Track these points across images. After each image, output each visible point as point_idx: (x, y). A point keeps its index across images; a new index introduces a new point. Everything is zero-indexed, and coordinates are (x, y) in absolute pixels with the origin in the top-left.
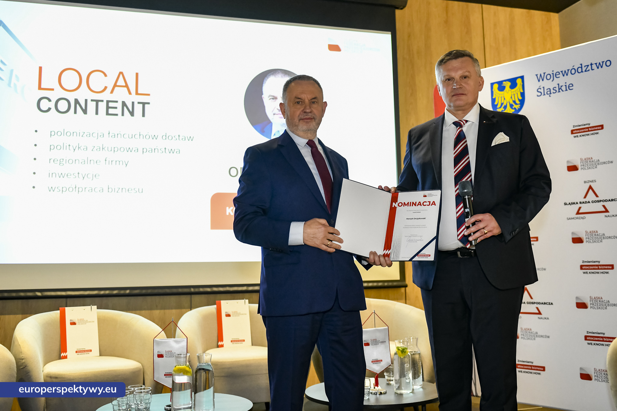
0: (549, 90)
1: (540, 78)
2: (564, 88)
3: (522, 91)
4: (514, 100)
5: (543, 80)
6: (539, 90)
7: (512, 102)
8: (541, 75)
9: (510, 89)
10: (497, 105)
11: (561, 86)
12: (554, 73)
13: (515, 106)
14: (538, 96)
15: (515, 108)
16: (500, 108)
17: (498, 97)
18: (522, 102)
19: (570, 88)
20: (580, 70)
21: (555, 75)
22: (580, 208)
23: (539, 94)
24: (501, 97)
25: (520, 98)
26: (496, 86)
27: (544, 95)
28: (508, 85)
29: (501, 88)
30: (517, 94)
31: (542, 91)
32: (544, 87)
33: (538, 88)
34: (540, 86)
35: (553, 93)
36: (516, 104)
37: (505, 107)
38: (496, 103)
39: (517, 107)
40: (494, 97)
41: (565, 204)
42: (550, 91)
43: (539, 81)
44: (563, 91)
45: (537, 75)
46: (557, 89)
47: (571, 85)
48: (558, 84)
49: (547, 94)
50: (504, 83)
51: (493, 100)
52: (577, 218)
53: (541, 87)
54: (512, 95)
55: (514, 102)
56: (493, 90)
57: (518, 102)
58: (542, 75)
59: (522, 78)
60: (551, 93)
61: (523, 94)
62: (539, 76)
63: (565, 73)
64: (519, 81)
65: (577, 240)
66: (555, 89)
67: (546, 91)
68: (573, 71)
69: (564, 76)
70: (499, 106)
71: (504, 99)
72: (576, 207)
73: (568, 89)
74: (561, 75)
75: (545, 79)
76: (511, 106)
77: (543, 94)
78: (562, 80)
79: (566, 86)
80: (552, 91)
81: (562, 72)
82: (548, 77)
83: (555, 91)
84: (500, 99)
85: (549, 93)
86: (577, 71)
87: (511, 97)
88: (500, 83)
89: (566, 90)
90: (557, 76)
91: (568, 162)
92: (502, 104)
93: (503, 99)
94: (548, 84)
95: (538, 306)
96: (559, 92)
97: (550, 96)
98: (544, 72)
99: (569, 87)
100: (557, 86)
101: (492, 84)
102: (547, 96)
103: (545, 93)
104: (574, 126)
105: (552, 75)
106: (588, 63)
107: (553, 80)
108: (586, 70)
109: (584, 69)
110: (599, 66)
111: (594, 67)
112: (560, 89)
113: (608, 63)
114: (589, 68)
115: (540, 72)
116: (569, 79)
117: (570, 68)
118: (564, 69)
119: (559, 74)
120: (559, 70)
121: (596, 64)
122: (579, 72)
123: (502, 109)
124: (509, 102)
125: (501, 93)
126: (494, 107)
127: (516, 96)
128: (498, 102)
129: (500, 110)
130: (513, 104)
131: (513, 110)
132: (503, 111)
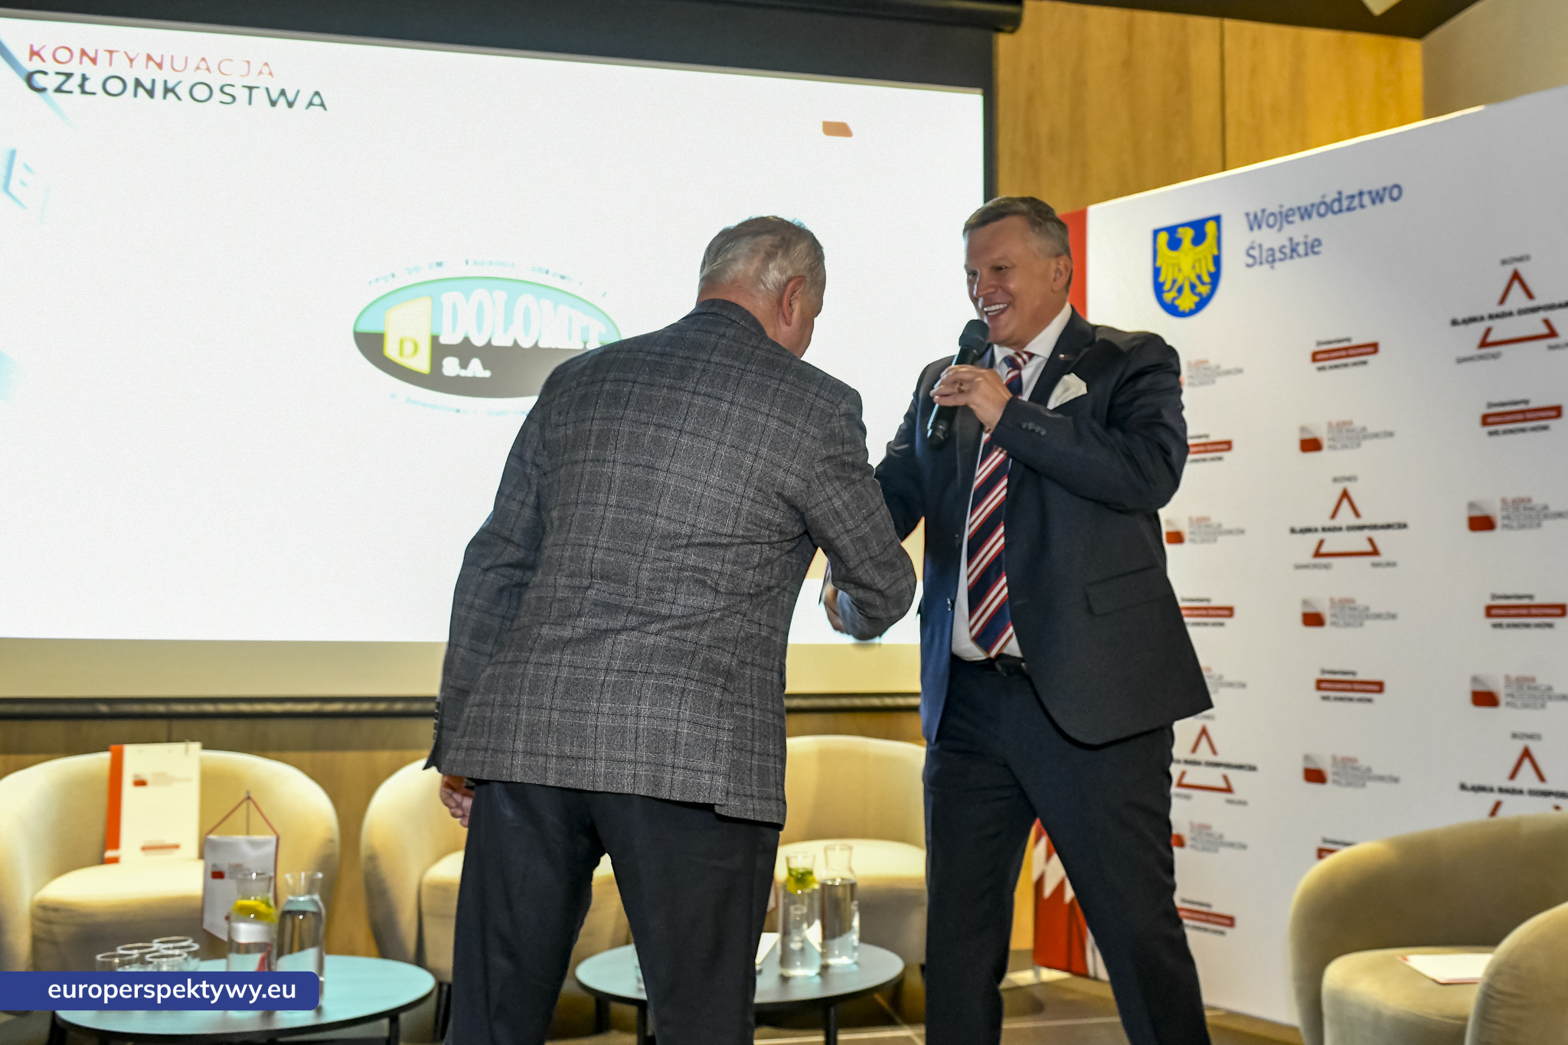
0: (1270, 252)
1: (1255, 222)
2: (1301, 249)
3: (1215, 252)
4: (1198, 271)
5: (1260, 227)
6: (1252, 252)
7: (1194, 278)
8: (1256, 216)
9: (1191, 246)
10: (1163, 284)
11: (1298, 244)
12: (1284, 210)
13: (1200, 289)
14: (1249, 266)
15: (1199, 295)
16: (1170, 290)
17: (1168, 266)
18: (1215, 277)
19: (1316, 250)
20: (1336, 206)
21: (1284, 217)
22: (1321, 543)
23: (1250, 261)
24: (1173, 266)
25: (1212, 269)
26: (1163, 237)
27: (1261, 263)
28: (1187, 234)
29: (1174, 244)
30: (1206, 258)
31: (1255, 253)
32: (1260, 246)
33: (1247, 245)
34: (1253, 242)
35: (1281, 260)
36: (1203, 283)
37: (1180, 290)
38: (1161, 279)
39: (1204, 290)
40: (1158, 264)
41: (1293, 531)
42: (1273, 255)
43: (1251, 228)
44: (1299, 255)
45: (1247, 215)
46: (1287, 251)
47: (1316, 243)
48: (1291, 240)
49: (1268, 262)
50: (1180, 230)
51: (1157, 272)
52: (1315, 566)
53: (1256, 245)
54: (1195, 261)
55: (1199, 277)
56: (1158, 246)
57: (1206, 279)
58: (1259, 215)
59: (1217, 219)
60: (1274, 261)
61: (1217, 260)
62: (1252, 217)
63: (1306, 213)
64: (1210, 227)
65: (1313, 619)
66: (1284, 250)
67: (1265, 254)
68: (1323, 209)
69: (1302, 218)
70: (1167, 287)
71: (1180, 270)
72: (1312, 540)
73: (1309, 251)
74: (1296, 218)
75: (1264, 226)
76: (1193, 287)
77: (1258, 261)
78: (1299, 230)
79: (1306, 243)
80: (1278, 255)
81: (1299, 208)
82: (1271, 220)
83: (1282, 256)
84: (1170, 268)
85: (1270, 259)
86: (1329, 208)
87: (1194, 267)
88: (1172, 230)
89: (1306, 254)
90: (1290, 219)
91: (1303, 429)
92: (1174, 281)
93: (1176, 269)
94: (1271, 238)
95: (1230, 773)
96: (1292, 257)
97: (1272, 267)
98: (1263, 207)
99: (1313, 247)
100: (1287, 243)
101: (1156, 232)
102: (1266, 266)
103: (1264, 260)
104: (1319, 343)
105: (1278, 216)
106: (1355, 191)
107: (1280, 229)
108: (1349, 209)
109: (1345, 203)
110: (1377, 197)
111: (1366, 199)
112: (1293, 250)
113: (1395, 193)
114: (1356, 202)
115: (1254, 208)
116: (1313, 228)
117: (1317, 200)
118: (1305, 202)
119: (1293, 214)
120: (1294, 205)
121: (1370, 193)
122: (1334, 213)
123: (1173, 294)
124: (1189, 278)
125: (1174, 254)
126: (1159, 289)
127: (1203, 262)
128: (1166, 277)
129: (1168, 297)
130: (1197, 283)
131: (1196, 299)
132: (1174, 299)
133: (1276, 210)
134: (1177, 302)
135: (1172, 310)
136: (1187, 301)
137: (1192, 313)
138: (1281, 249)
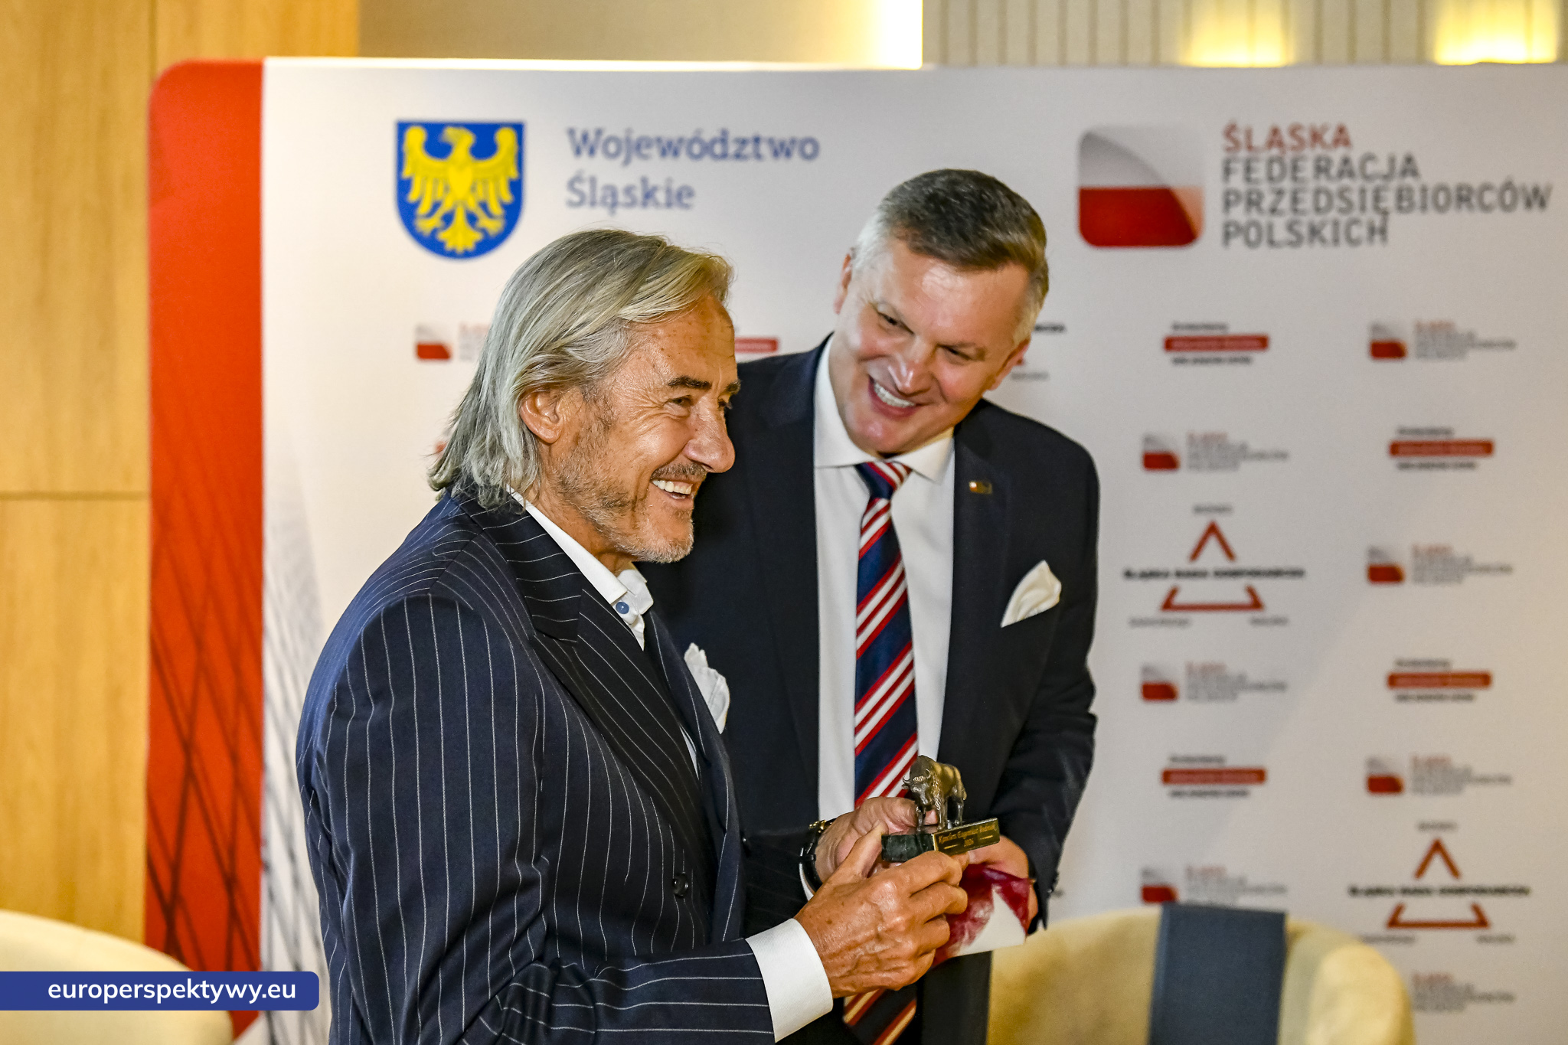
0: (609, 193)
1: (584, 144)
2: (661, 196)
4: (481, 197)
5: (592, 152)
6: (577, 186)
7: (473, 205)
8: (585, 137)
9: (469, 159)
10: (416, 205)
11: (655, 189)
12: (635, 137)
13: (485, 222)
14: (568, 204)
15: (484, 231)
16: (430, 214)
17: (425, 180)
18: (513, 213)
19: (685, 201)
20: (718, 149)
21: (634, 147)
23: (576, 198)
24: (436, 182)
25: (507, 197)
26: (416, 138)
27: (593, 204)
28: (463, 142)
29: (438, 149)
30: (496, 180)
31: (585, 188)
32: (593, 181)
33: (570, 174)
34: (580, 173)
35: (624, 204)
36: (490, 215)
37: (448, 219)
38: (413, 197)
39: (494, 226)
40: (407, 173)
42: (614, 196)
43: (578, 152)
44: (656, 204)
45: (571, 132)
46: (639, 194)
47: (684, 193)
48: (644, 181)
49: (604, 202)
50: (450, 131)
51: (403, 186)
53: (586, 175)
54: (476, 180)
55: (484, 206)
56: (406, 149)
57: (496, 209)
58: (592, 136)
59: (518, 128)
60: (614, 204)
61: (516, 187)
62: (578, 137)
63: (669, 149)
64: (505, 139)
66: (632, 193)
67: (599, 194)
68: (696, 149)
69: (663, 153)
70: (424, 208)
71: (447, 189)
73: (673, 201)
74: (654, 152)
75: (599, 152)
76: (472, 219)
77: (588, 199)
78: (658, 170)
79: (668, 190)
80: (622, 198)
81: (659, 140)
82: (612, 148)
83: (628, 201)
84: (429, 187)
85: (609, 200)
86: (707, 149)
87: (473, 189)
88: (434, 130)
89: (669, 205)
90: (643, 152)
92: (436, 206)
93: (440, 189)
94: (608, 171)
96: (644, 204)
97: (612, 213)
98: (599, 125)
99: (680, 197)
100: (638, 184)
101: (402, 128)
102: (602, 210)
103: (597, 201)
105: (624, 146)
106: (748, 134)
107: (627, 162)
108: (738, 156)
109: (732, 149)
110: (782, 150)
111: (765, 149)
112: (649, 195)
113: (809, 149)
114: (749, 149)
115: (585, 123)
116: (680, 171)
117: (689, 134)
118: (671, 133)
119: (649, 146)
120: (652, 133)
121: (771, 141)
122: (715, 157)
123: (435, 222)
124: (464, 204)
125: (436, 164)
126: (407, 212)
127: (491, 187)
128: (422, 193)
129: (426, 226)
130: (480, 213)
131: (477, 236)
132: (435, 231)
133: (621, 135)
134: (443, 236)
135: (433, 244)
136: (460, 236)
137: (467, 255)
138: (628, 190)
